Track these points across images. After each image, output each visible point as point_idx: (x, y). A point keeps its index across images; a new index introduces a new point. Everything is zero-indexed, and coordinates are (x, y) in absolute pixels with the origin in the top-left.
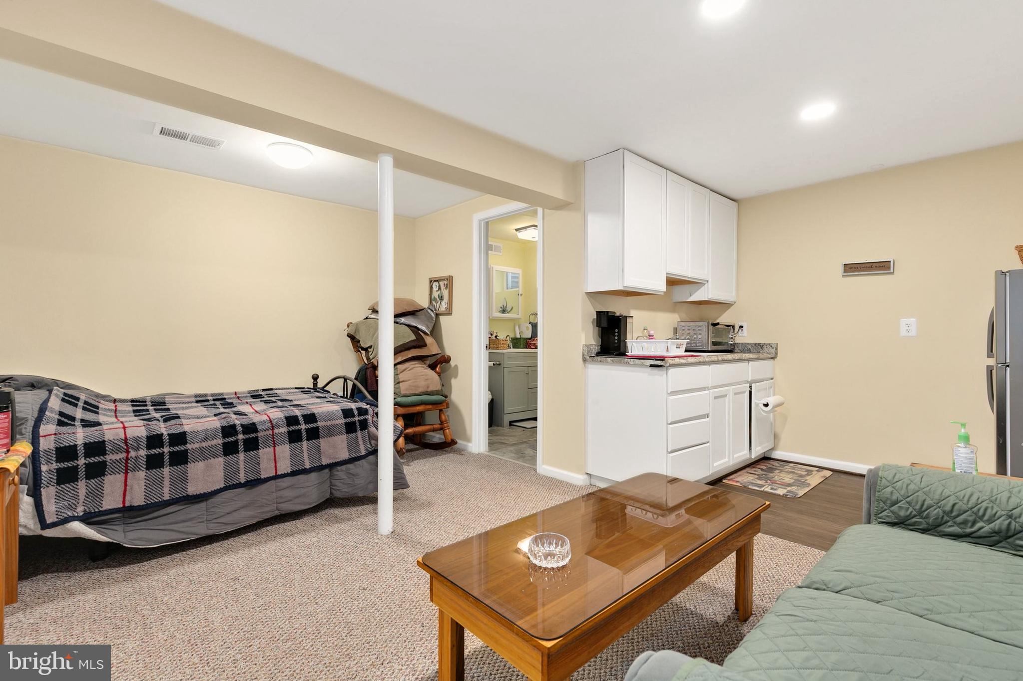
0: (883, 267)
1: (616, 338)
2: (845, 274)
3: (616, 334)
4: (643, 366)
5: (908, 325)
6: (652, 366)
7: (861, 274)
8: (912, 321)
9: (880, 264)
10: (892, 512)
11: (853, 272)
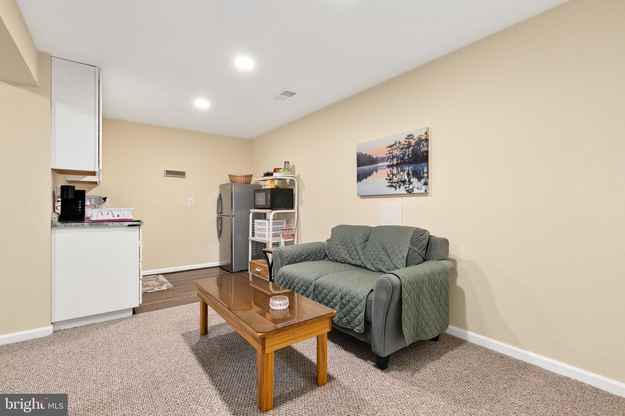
0: (182, 174)
1: (80, 207)
2: (167, 175)
3: (80, 204)
4: (122, 226)
5: (191, 201)
6: (129, 226)
7: (173, 176)
8: (192, 199)
9: (180, 173)
10: (287, 260)
11: (169, 175)
